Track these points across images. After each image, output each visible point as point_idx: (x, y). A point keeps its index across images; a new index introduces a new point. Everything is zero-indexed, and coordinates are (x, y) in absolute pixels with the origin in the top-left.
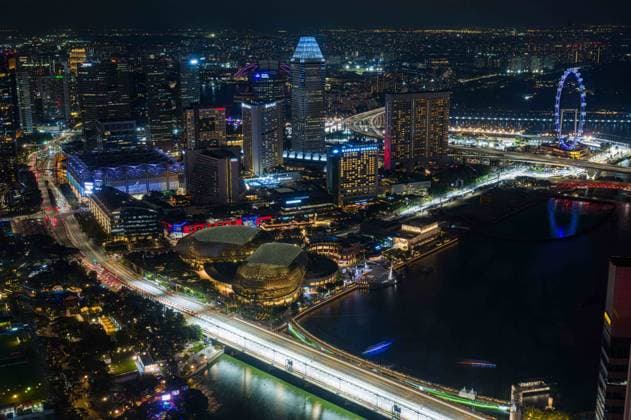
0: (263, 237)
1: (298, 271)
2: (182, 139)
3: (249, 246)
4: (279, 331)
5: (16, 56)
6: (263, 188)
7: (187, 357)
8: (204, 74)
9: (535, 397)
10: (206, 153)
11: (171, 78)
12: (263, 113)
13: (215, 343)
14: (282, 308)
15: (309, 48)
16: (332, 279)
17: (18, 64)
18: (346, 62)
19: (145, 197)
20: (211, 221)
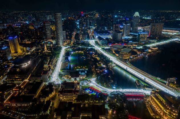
0: (125, 47)
1: (130, 53)
2: (112, 29)
3: (122, 48)
4: (125, 63)
5: (88, 15)
6: (125, 39)
7: (110, 65)
8: (117, 18)
9: (172, 81)
10: (117, 32)
11: (112, 19)
12: (127, 26)
13: (115, 64)
14: (127, 59)
15: (137, 14)
16: (136, 55)
17: (88, 16)
18: (144, 17)
19: (106, 39)
20: (116, 44)
